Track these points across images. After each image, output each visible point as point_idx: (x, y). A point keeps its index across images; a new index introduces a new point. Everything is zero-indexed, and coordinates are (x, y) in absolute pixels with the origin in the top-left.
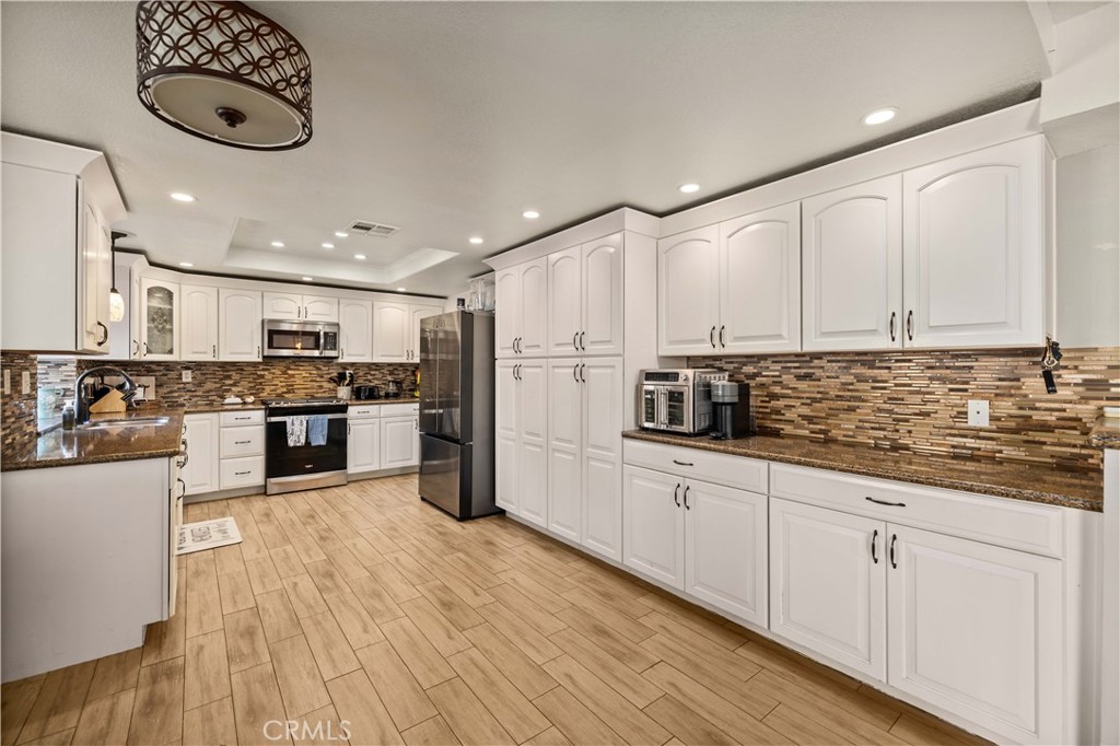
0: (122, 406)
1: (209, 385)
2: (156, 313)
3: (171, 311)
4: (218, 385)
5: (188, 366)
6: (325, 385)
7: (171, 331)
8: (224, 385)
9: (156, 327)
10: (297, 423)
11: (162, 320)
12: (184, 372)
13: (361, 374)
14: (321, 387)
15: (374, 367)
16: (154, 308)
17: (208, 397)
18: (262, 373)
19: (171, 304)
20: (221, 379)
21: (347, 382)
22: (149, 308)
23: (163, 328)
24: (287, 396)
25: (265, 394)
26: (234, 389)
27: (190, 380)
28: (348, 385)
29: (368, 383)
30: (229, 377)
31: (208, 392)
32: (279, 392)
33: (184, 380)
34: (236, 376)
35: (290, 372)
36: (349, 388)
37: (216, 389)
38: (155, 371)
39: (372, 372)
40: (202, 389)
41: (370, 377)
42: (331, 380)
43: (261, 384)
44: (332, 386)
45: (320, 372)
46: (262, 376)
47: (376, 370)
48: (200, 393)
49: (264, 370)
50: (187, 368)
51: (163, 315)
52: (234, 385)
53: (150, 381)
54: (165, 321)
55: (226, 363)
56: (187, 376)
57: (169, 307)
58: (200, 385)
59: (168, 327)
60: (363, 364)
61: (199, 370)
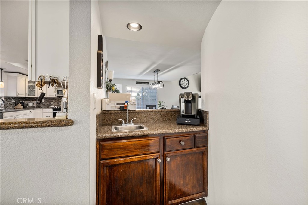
0: (22, 107)
1: (48, 103)
3: (35, 86)
8: (51, 103)
9: (30, 90)
11: (32, 88)
16: (30, 85)
23: (33, 90)
26: (53, 104)
27: (43, 102)
30: (52, 101)
31: (47, 104)
34: (54, 101)
37: (49, 104)
38: (36, 100)
52: (54, 103)
53: (34, 102)
61: (46, 99)
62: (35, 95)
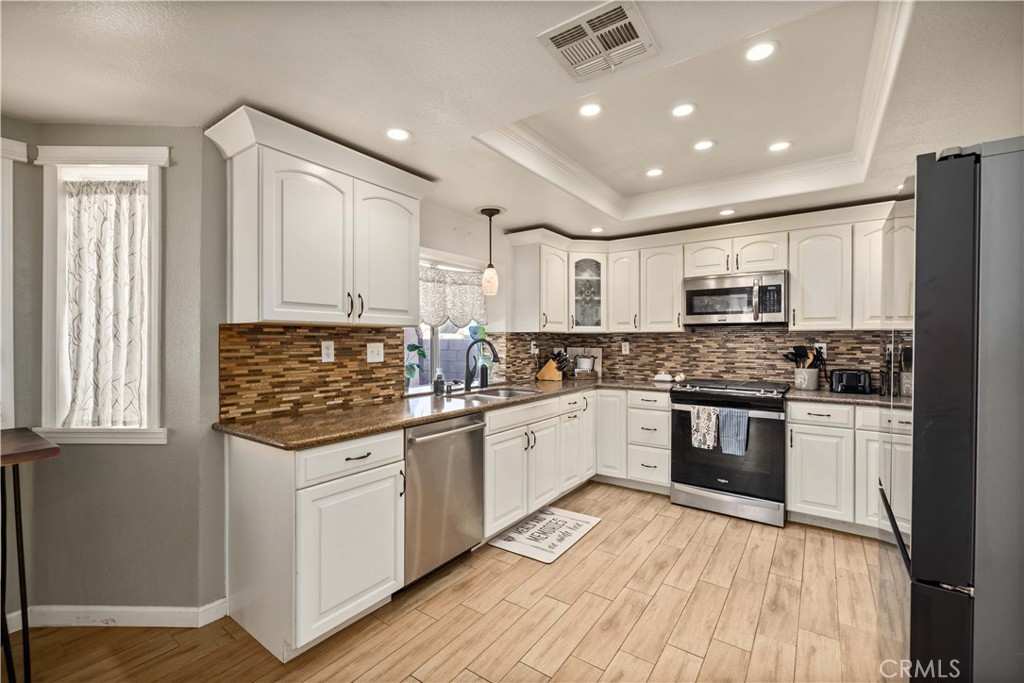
0: (558, 375)
1: (644, 359)
2: (584, 285)
3: (599, 281)
4: (652, 359)
5: (628, 337)
6: (780, 364)
7: (599, 302)
8: (657, 359)
9: (584, 300)
10: (704, 416)
11: (588, 294)
12: (623, 344)
13: (842, 349)
14: (773, 367)
15: (868, 338)
16: (582, 281)
17: (642, 371)
18: (696, 346)
19: (599, 275)
20: (655, 352)
21: (809, 361)
22: (577, 281)
23: (591, 300)
24: (725, 376)
25: (699, 372)
26: (667, 364)
27: (628, 352)
28: (810, 367)
29: (856, 366)
30: (661, 350)
31: (643, 366)
32: (716, 370)
33: (624, 352)
34: (668, 350)
35: (730, 345)
36: (815, 371)
37: (651, 364)
38: (602, 343)
39: (864, 347)
40: (638, 363)
41: (859, 355)
42: (786, 357)
43: (695, 359)
44: (790, 366)
45: (770, 344)
46: (696, 350)
47: (874, 343)
48: (636, 367)
49: (698, 342)
50: (626, 340)
51: (591, 287)
52: (667, 359)
53: (598, 352)
54: (593, 293)
55: (659, 334)
56: (626, 349)
57: (595, 278)
58: (636, 358)
59: (596, 298)
60: (847, 334)
61: (636, 342)
62: (598, 324)
